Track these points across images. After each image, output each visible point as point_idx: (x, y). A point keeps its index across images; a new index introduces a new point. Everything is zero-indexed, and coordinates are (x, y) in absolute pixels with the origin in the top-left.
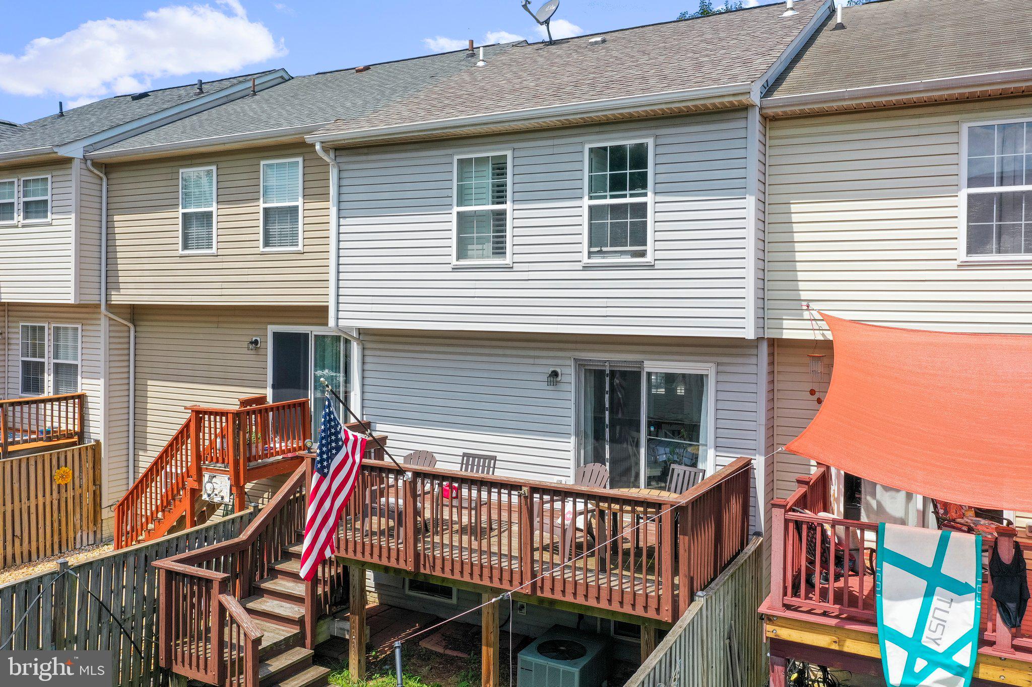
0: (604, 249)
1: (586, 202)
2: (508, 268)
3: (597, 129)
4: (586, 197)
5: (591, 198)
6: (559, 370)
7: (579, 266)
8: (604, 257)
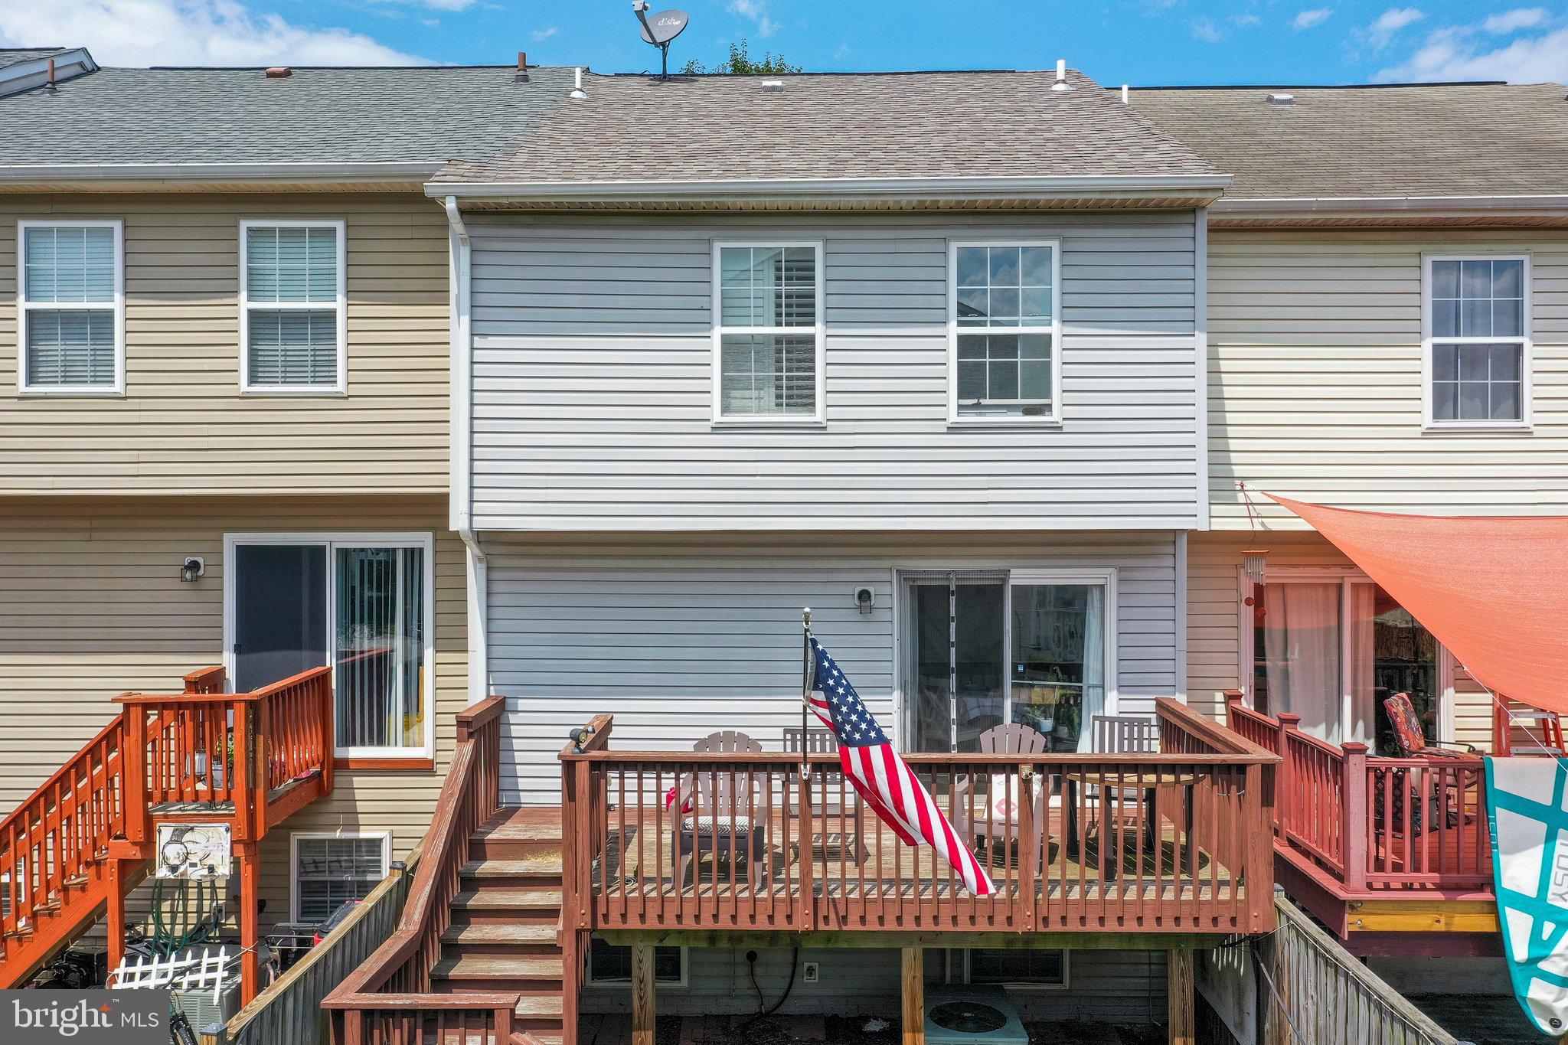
0: (984, 402)
1: (954, 330)
2: (819, 429)
3: (970, 220)
4: (953, 324)
5: (961, 324)
6: (871, 589)
7: (941, 427)
8: (980, 414)
